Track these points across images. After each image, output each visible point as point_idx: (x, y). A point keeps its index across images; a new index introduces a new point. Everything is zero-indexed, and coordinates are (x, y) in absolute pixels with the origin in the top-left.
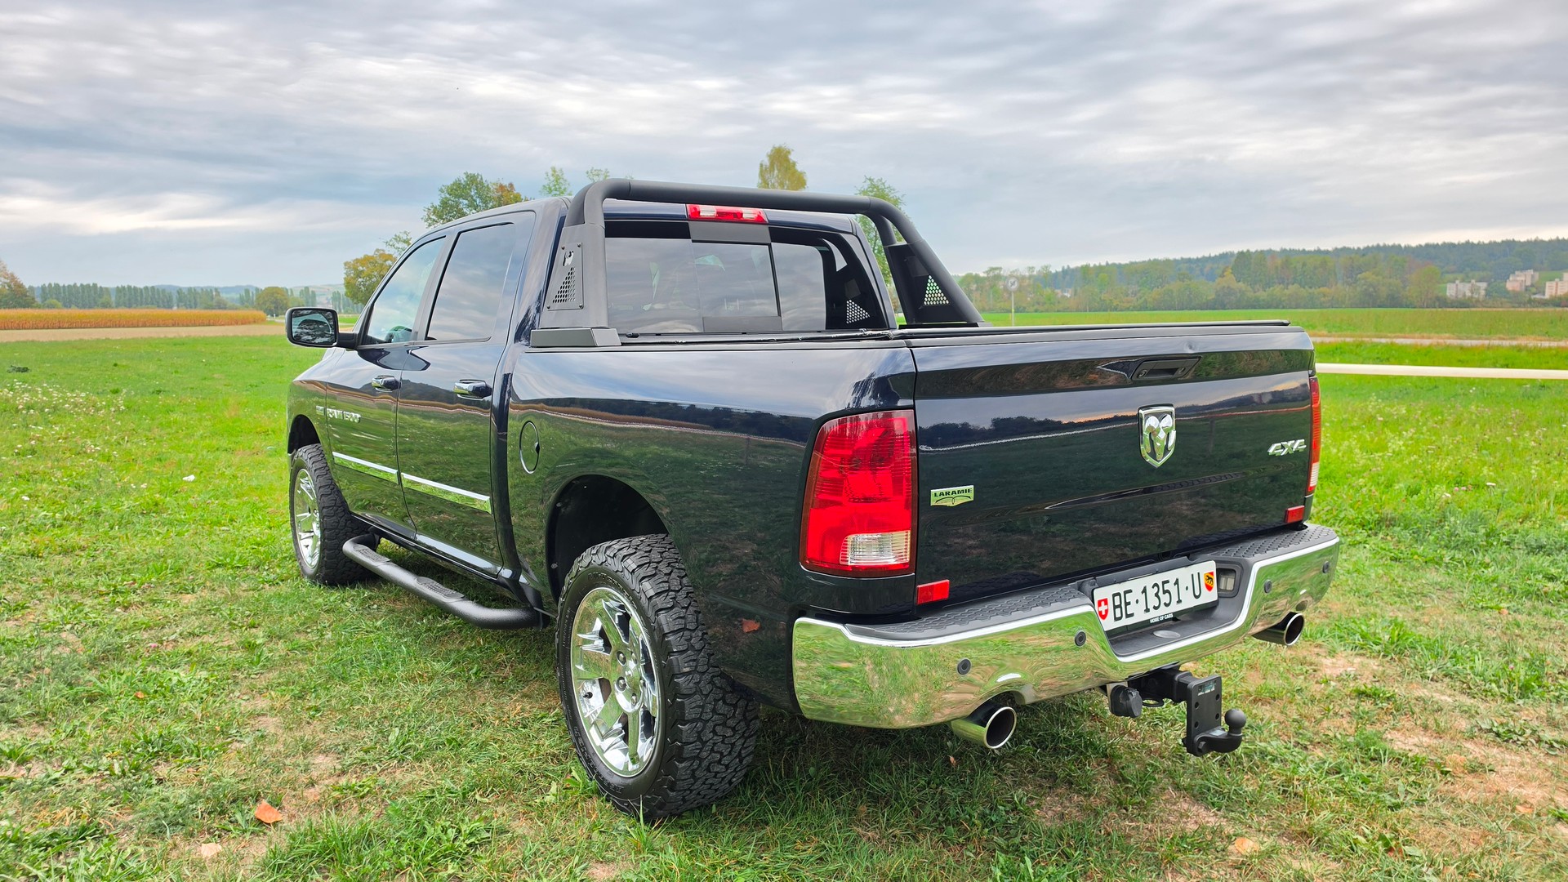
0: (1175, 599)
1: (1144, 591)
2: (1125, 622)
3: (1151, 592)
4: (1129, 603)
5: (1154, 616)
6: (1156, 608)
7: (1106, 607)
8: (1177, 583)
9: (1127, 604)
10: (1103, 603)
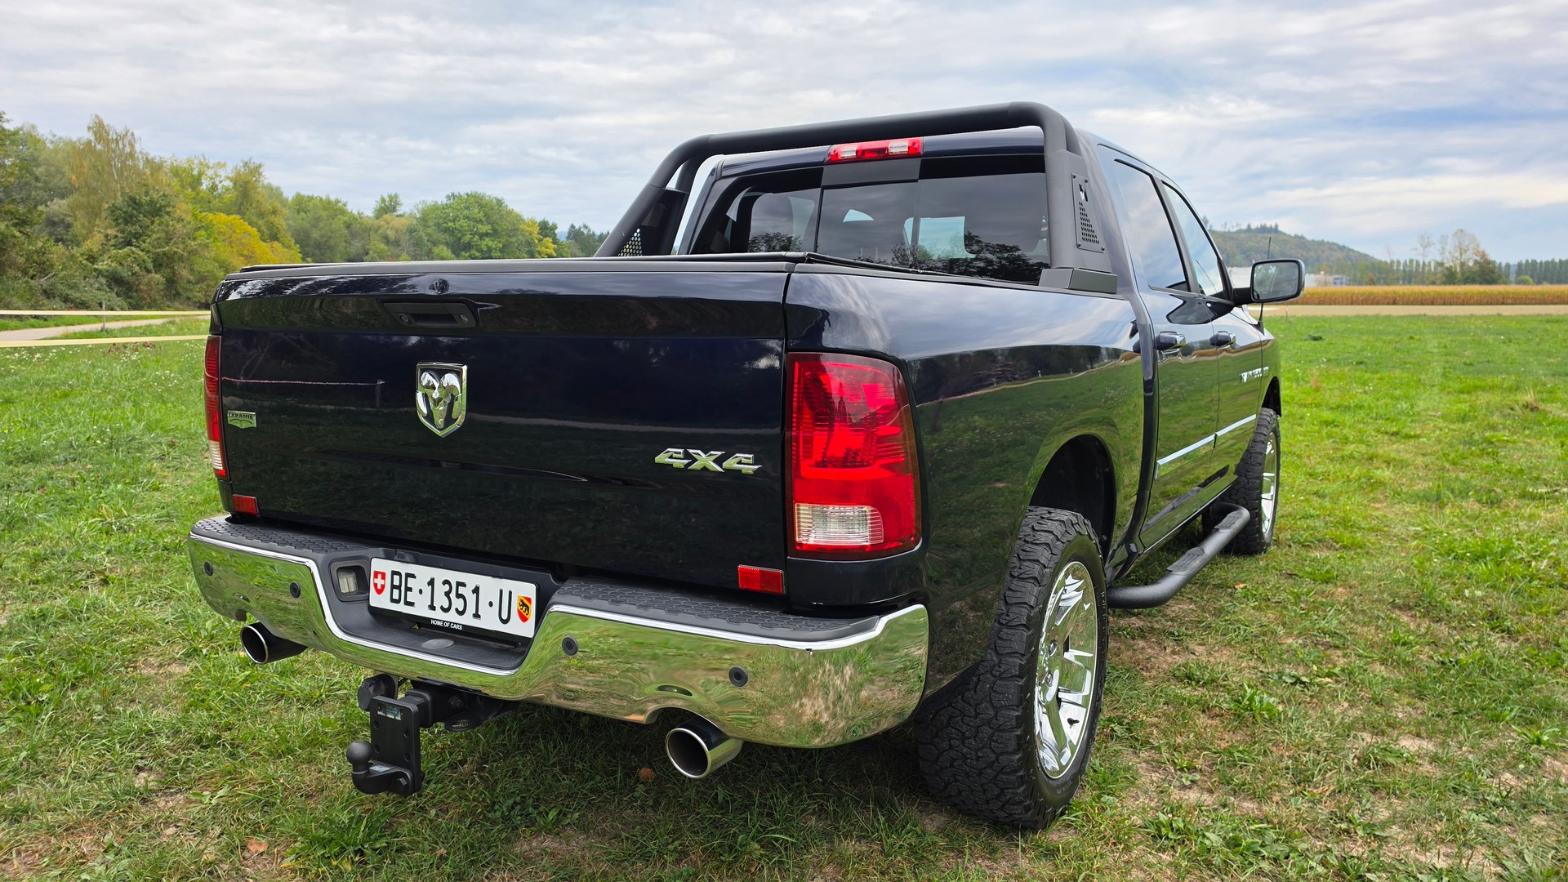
0: (471, 610)
1: (431, 583)
2: (403, 608)
3: (439, 590)
4: (410, 589)
5: (439, 617)
6: (442, 609)
7: (382, 582)
8: (477, 591)
9: (408, 589)
10: (380, 576)
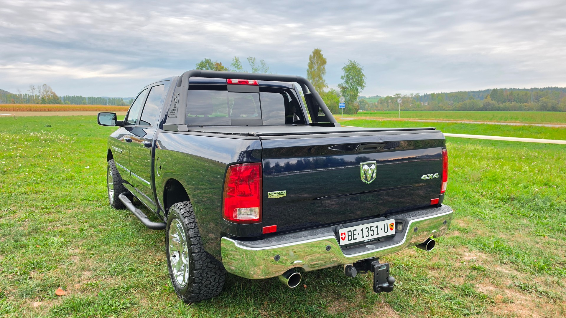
0: (376, 233)
1: (362, 230)
2: (353, 241)
3: (365, 231)
4: (355, 235)
5: (366, 239)
6: (367, 236)
7: (344, 236)
8: (377, 227)
9: (354, 235)
10: (343, 234)
